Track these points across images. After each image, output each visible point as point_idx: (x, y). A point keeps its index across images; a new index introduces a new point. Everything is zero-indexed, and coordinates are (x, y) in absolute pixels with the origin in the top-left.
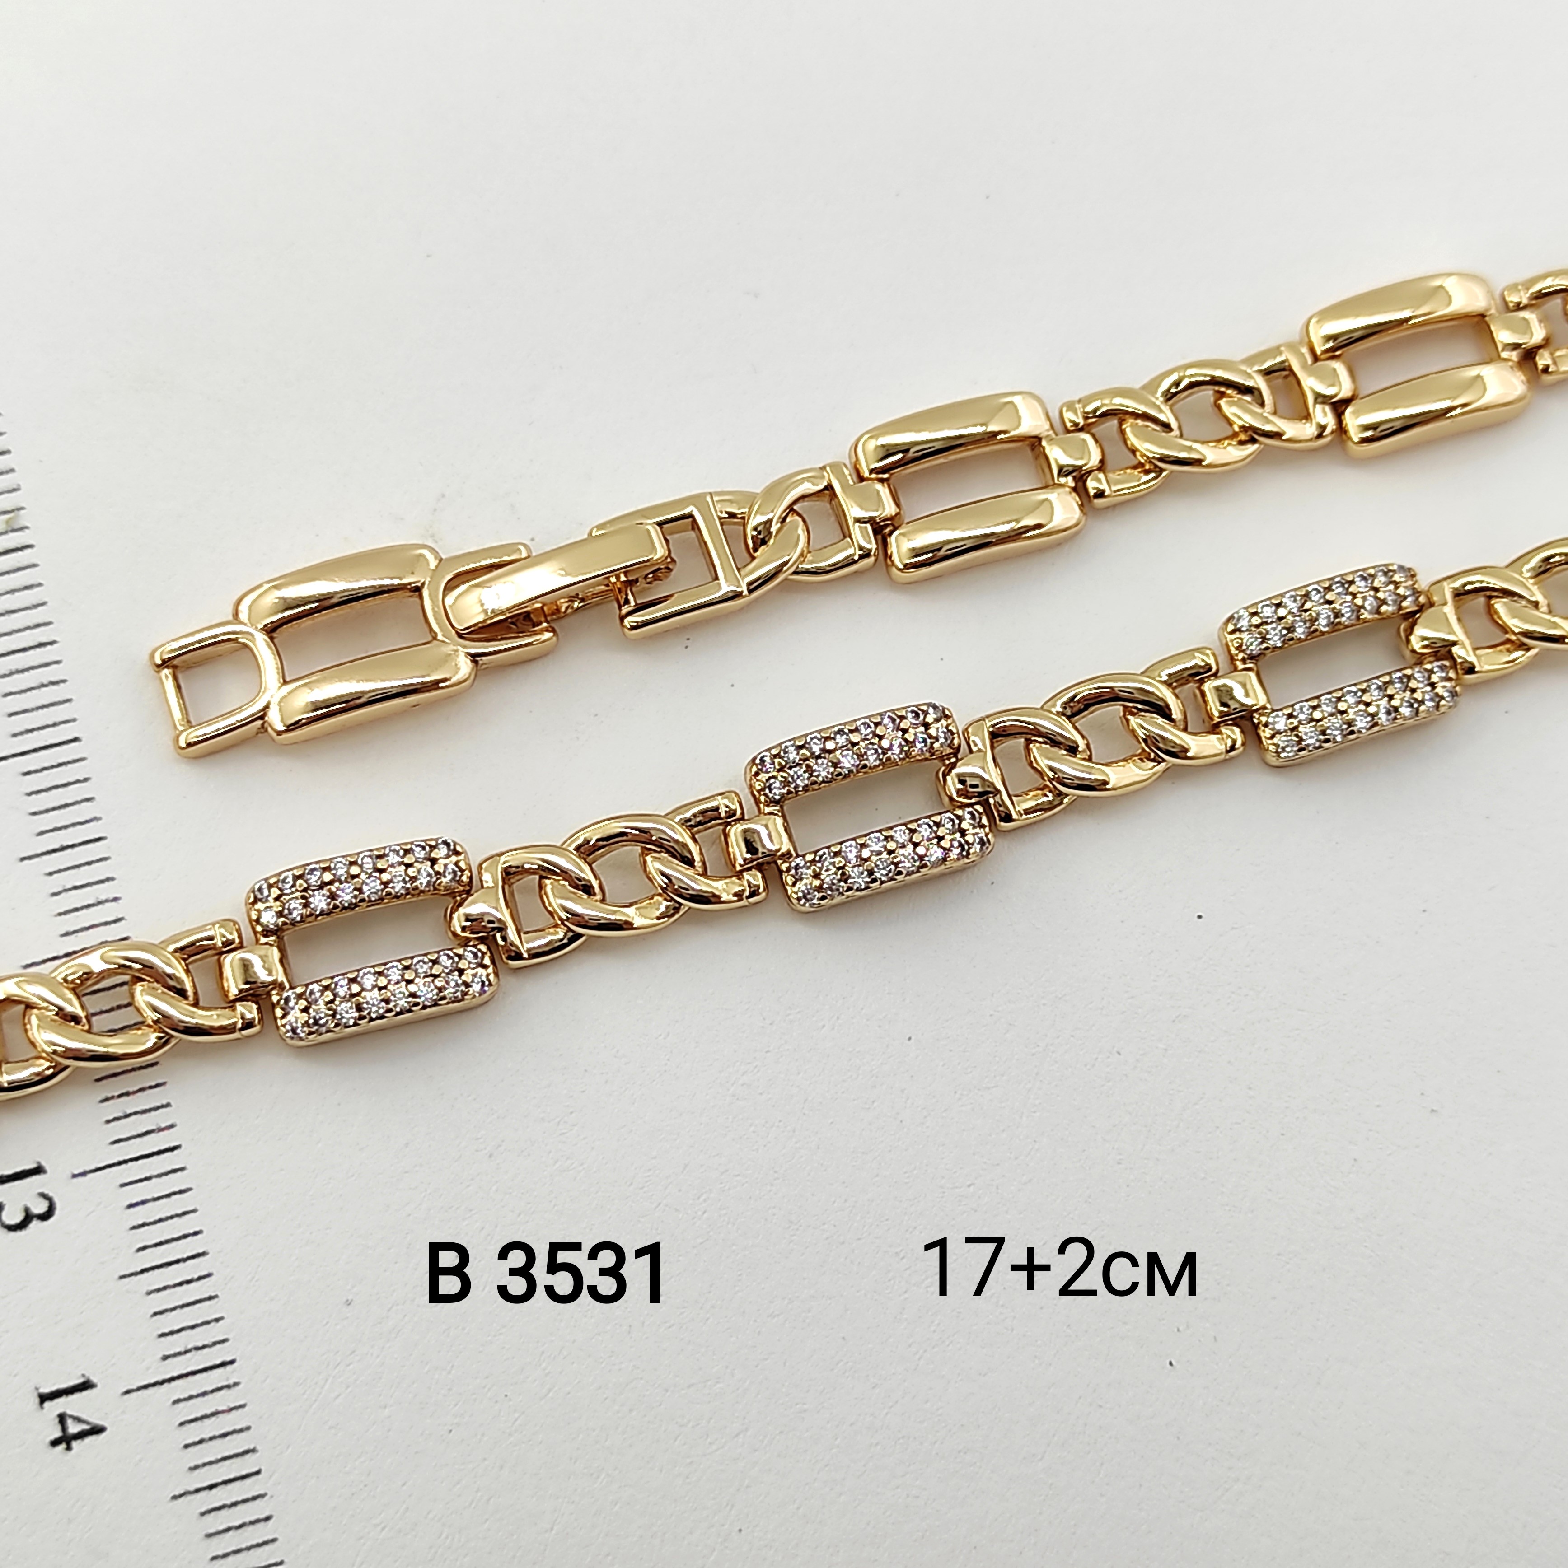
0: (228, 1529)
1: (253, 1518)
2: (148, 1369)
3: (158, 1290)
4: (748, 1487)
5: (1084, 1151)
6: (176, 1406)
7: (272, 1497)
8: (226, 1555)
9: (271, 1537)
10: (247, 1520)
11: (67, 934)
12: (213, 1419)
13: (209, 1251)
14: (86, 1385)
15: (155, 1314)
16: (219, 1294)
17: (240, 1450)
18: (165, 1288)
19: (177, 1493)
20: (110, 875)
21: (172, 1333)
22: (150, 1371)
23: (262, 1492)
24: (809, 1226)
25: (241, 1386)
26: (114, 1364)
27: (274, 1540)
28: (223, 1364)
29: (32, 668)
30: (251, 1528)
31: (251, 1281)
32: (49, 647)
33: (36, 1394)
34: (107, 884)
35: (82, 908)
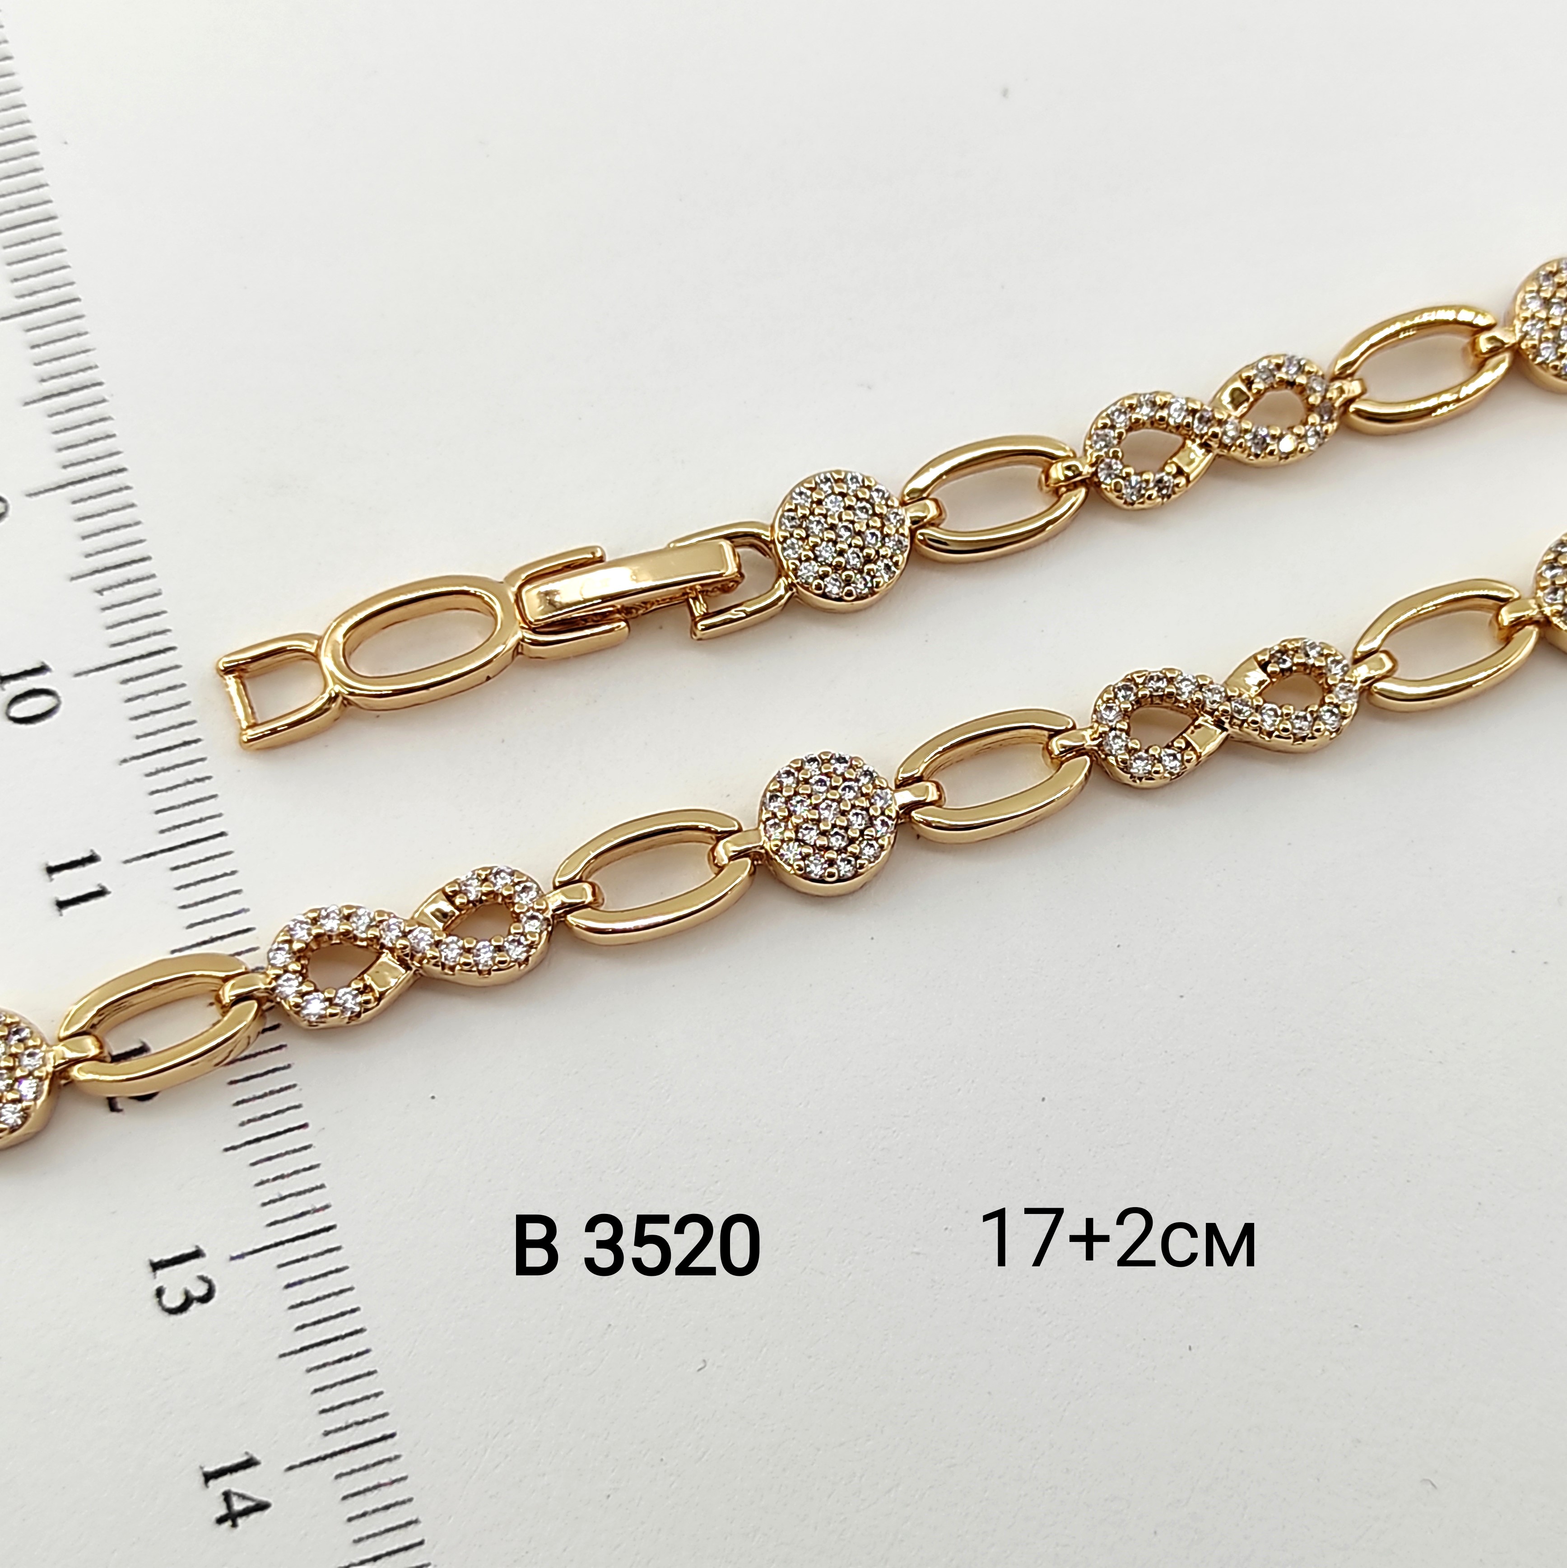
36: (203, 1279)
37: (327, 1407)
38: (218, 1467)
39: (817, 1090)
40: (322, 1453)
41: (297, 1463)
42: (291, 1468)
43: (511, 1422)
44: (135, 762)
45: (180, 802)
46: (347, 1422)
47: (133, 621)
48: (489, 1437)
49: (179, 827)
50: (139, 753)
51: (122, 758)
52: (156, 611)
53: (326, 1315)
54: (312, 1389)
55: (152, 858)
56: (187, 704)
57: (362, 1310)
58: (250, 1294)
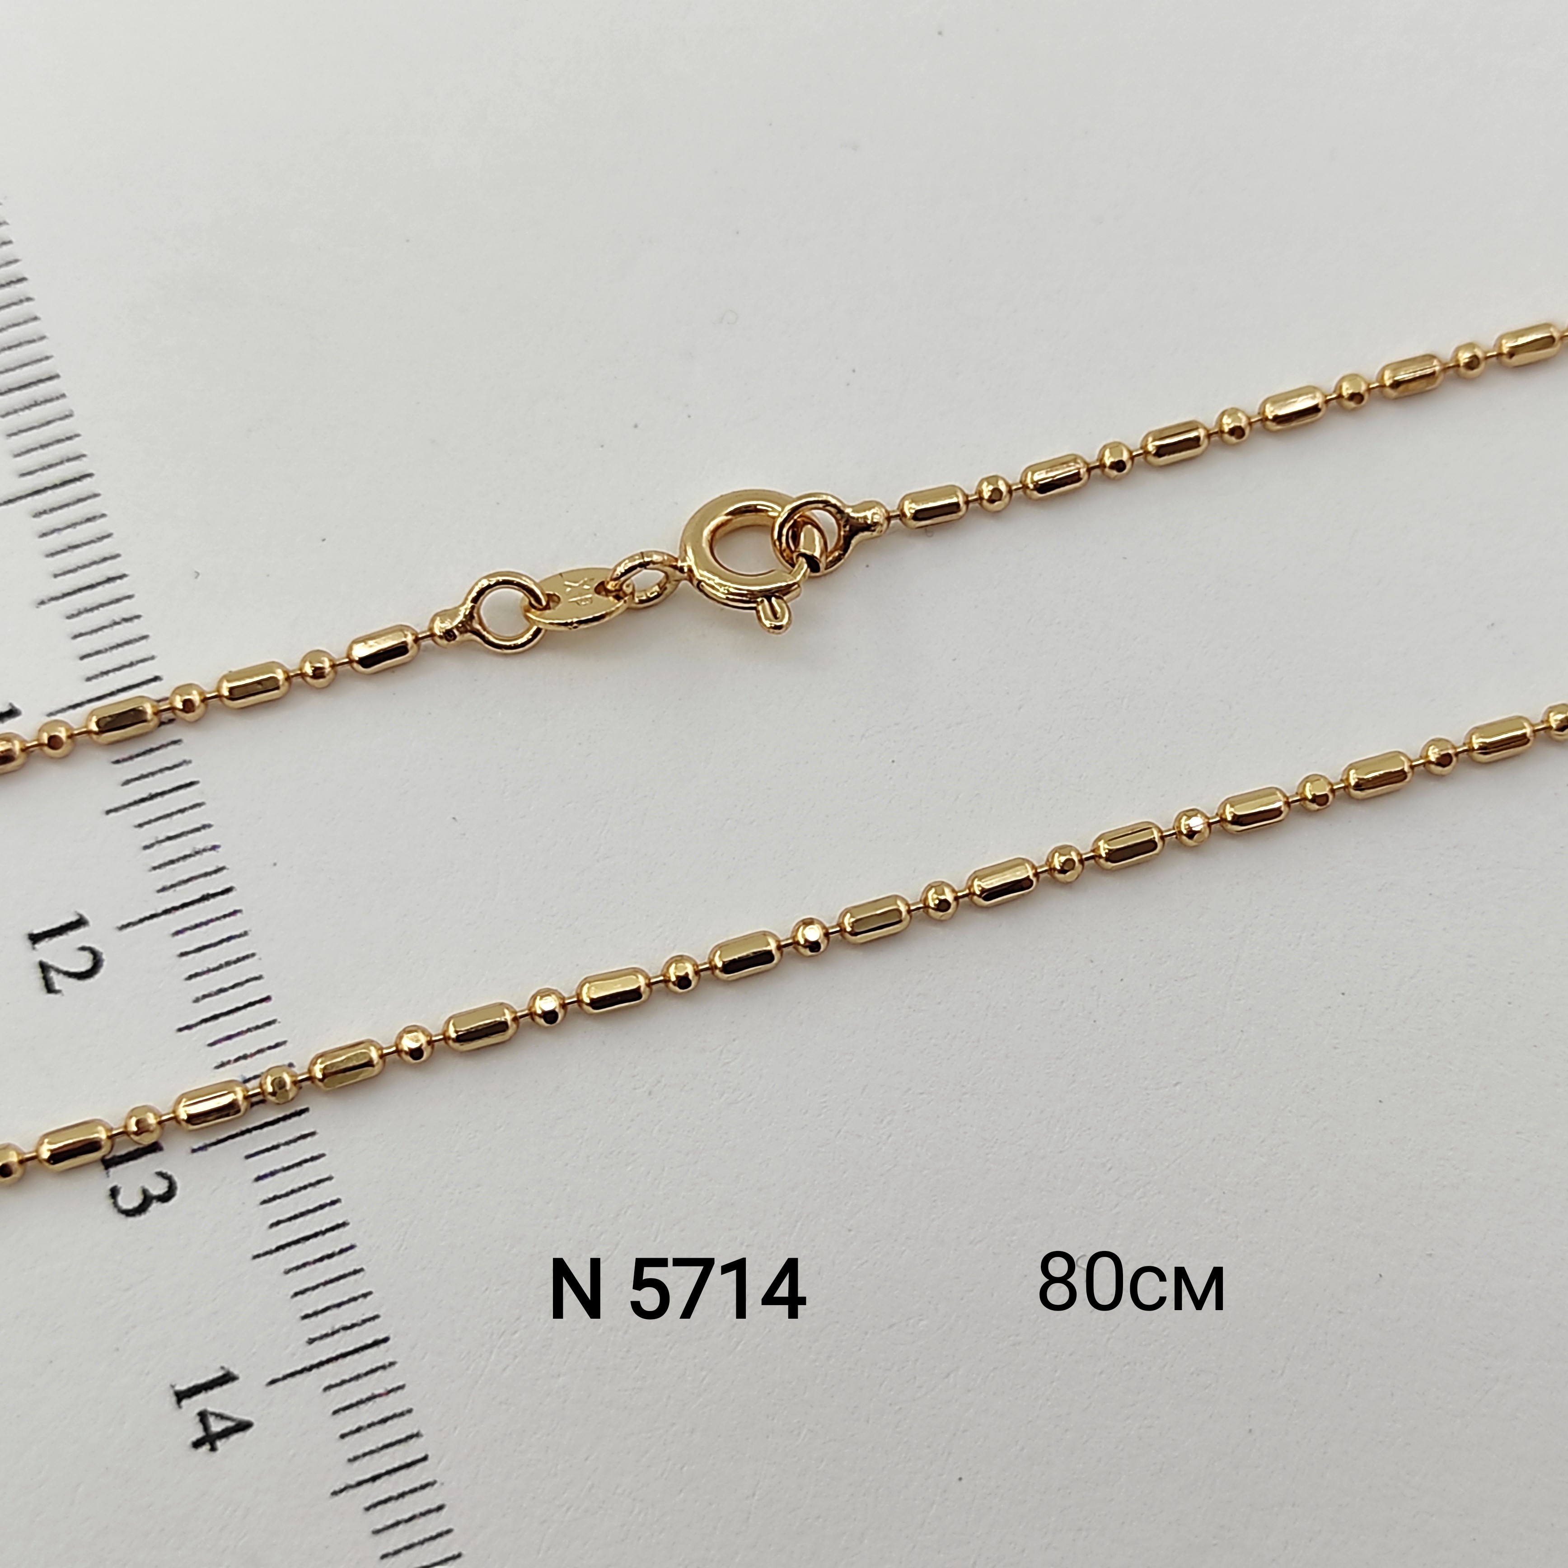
0: (397, 1523)
1: (423, 1509)
2: (294, 1354)
3: (297, 1268)
4: (964, 1431)
5: (1296, 1037)
6: (328, 1393)
7: (442, 1484)
8: (397, 1552)
9: (445, 1529)
10: (417, 1511)
11: (164, 889)
12: (370, 1403)
13: (349, 1221)
14: (227, 1378)
15: (296, 1294)
16: (365, 1267)
17: (403, 1436)
18: (304, 1265)
19: (337, 1489)
20: (206, 822)
21: (316, 1313)
22: (295, 1357)
23: (430, 1480)
24: (1005, 1142)
25: (397, 1366)
26: (254, 1354)
27: (448, 1532)
28: (376, 1343)
29: (102, 605)
30: (423, 1520)
31: (399, 1249)
32: (119, 581)
33: (172, 1392)
34: (203, 831)
35: (178, 860)
36: (161, 1175)
37: (310, 1312)
38: (192, 1384)
40: (307, 1364)
41: (280, 1376)
42: (273, 1382)
43: (518, 1319)
44: (54, 603)
45: (107, 647)
46: (333, 1327)
47: (43, 447)
48: (494, 1336)
49: (107, 673)
50: (59, 594)
51: (39, 601)
52: (68, 435)
53: (303, 1210)
54: (292, 1293)
55: (79, 709)
56: (109, 536)
57: (343, 1201)
58: (214, 1190)
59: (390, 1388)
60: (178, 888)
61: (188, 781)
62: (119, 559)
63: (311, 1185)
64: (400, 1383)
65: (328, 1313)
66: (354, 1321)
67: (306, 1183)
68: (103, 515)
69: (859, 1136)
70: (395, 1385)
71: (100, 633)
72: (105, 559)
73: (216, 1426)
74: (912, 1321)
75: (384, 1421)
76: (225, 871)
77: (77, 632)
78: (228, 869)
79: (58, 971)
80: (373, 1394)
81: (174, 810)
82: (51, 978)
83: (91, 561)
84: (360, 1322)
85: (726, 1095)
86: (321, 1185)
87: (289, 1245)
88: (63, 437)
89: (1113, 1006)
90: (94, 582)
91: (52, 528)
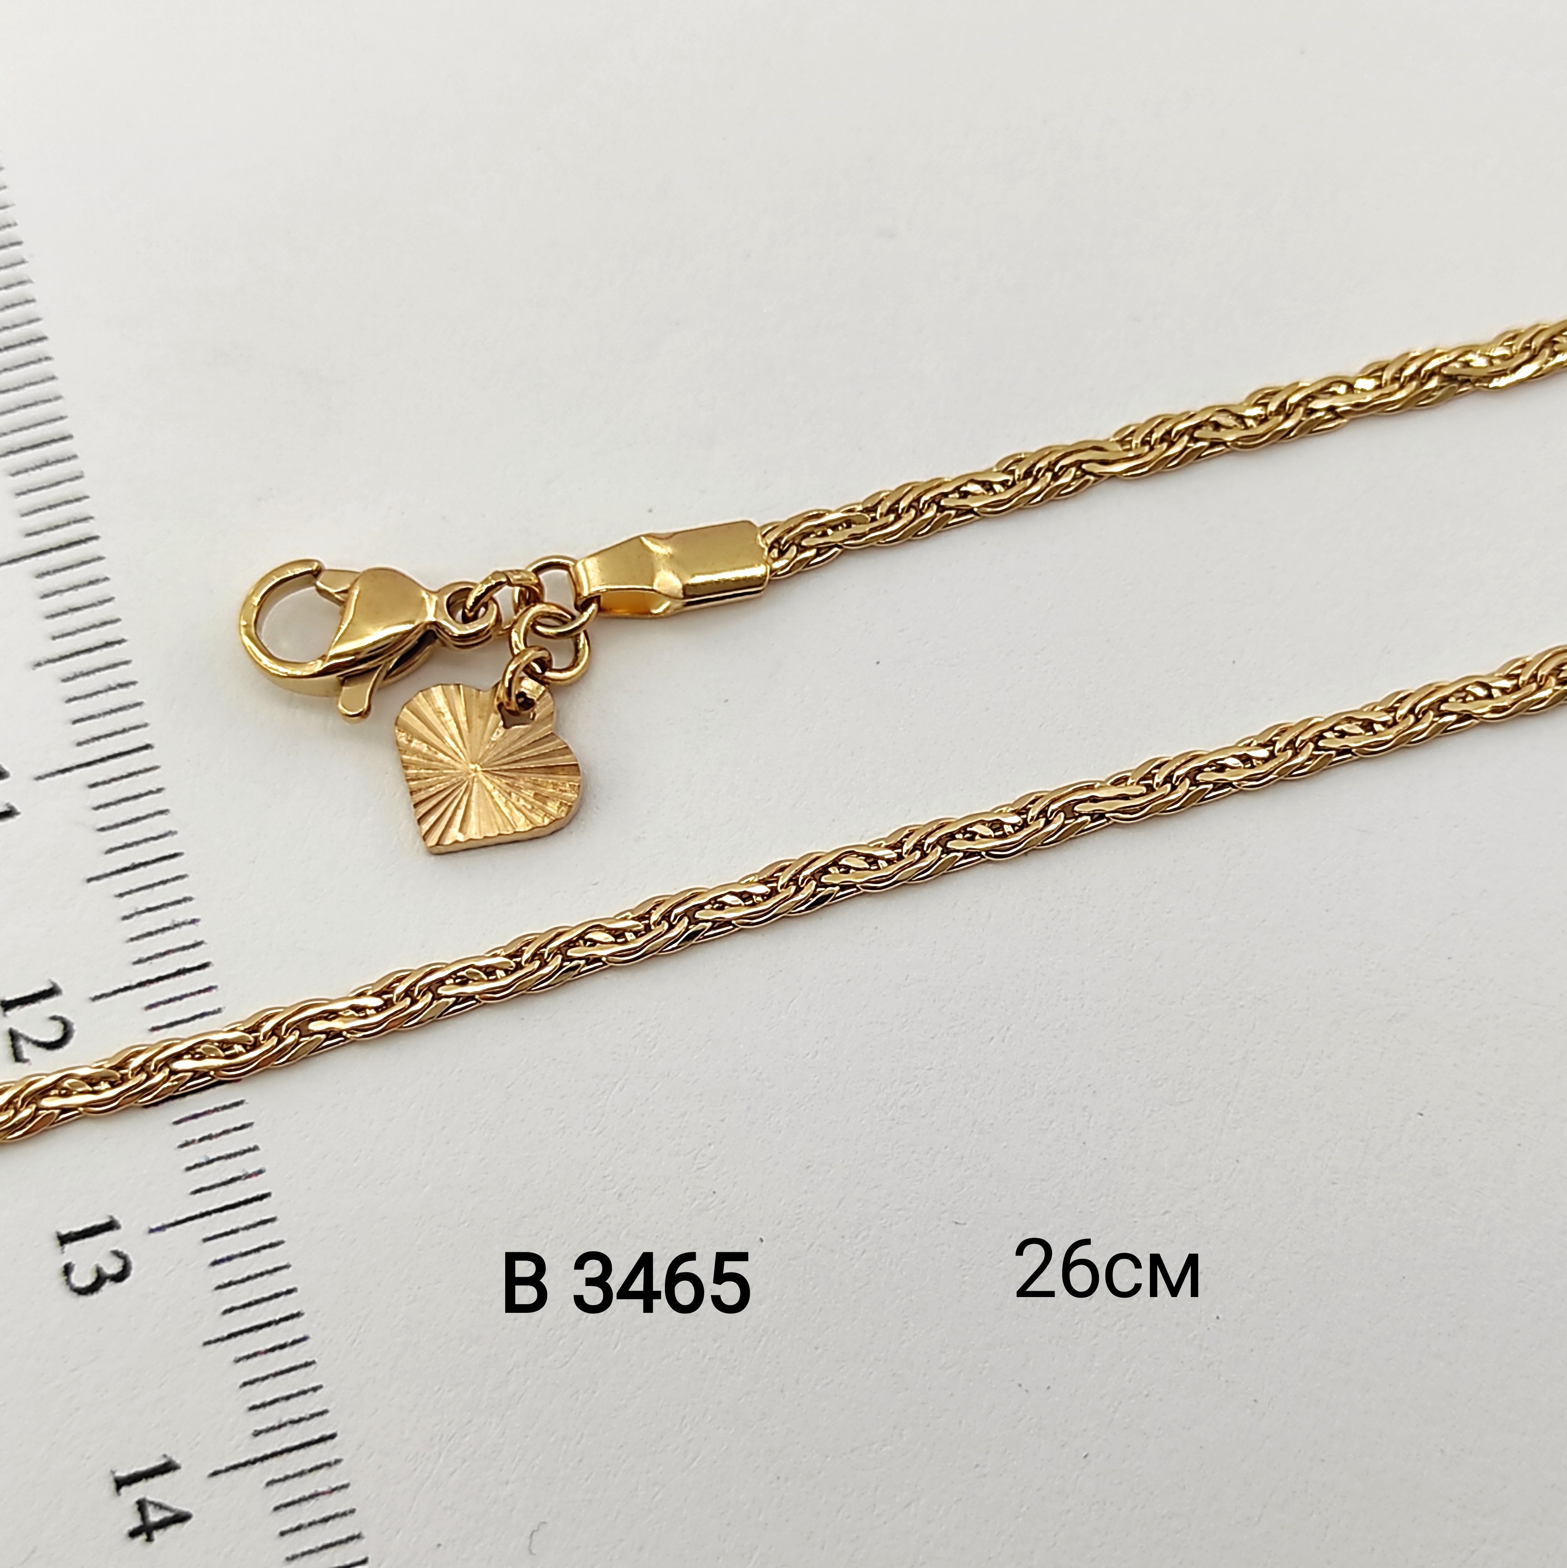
36: (117, 1254)
37: (258, 1403)
38: (132, 1471)
39: (826, 1038)
40: (251, 1456)
41: (223, 1468)
42: (215, 1473)
43: (470, 1421)
44: (49, 665)
45: (100, 712)
46: (280, 1420)
47: (50, 507)
48: (443, 1440)
49: (98, 738)
50: (56, 656)
51: (36, 663)
52: (76, 497)
53: (258, 1297)
54: (241, 1382)
55: (67, 774)
56: (110, 600)
57: (299, 1290)
58: (171, 1271)
59: (334, 1486)
60: (154, 961)
61: (172, 852)
62: (119, 624)
63: (269, 1272)
64: (345, 1482)
65: (277, 1405)
66: (302, 1415)
67: (263, 1269)
68: (106, 579)
69: (832, 1251)
70: (339, 1484)
71: (95, 697)
72: (104, 623)
73: (155, 1517)
74: (875, 1446)
75: (325, 1520)
76: (203, 946)
77: (71, 696)
78: (206, 943)
79: (28, 1040)
80: (316, 1491)
81: (156, 881)
82: (20, 1047)
83: (90, 624)
84: (308, 1416)
85: (697, 1202)
86: (278, 1273)
87: (241, 1332)
88: (71, 498)
89: (1104, 1128)
90: (92, 646)
91: (54, 590)
